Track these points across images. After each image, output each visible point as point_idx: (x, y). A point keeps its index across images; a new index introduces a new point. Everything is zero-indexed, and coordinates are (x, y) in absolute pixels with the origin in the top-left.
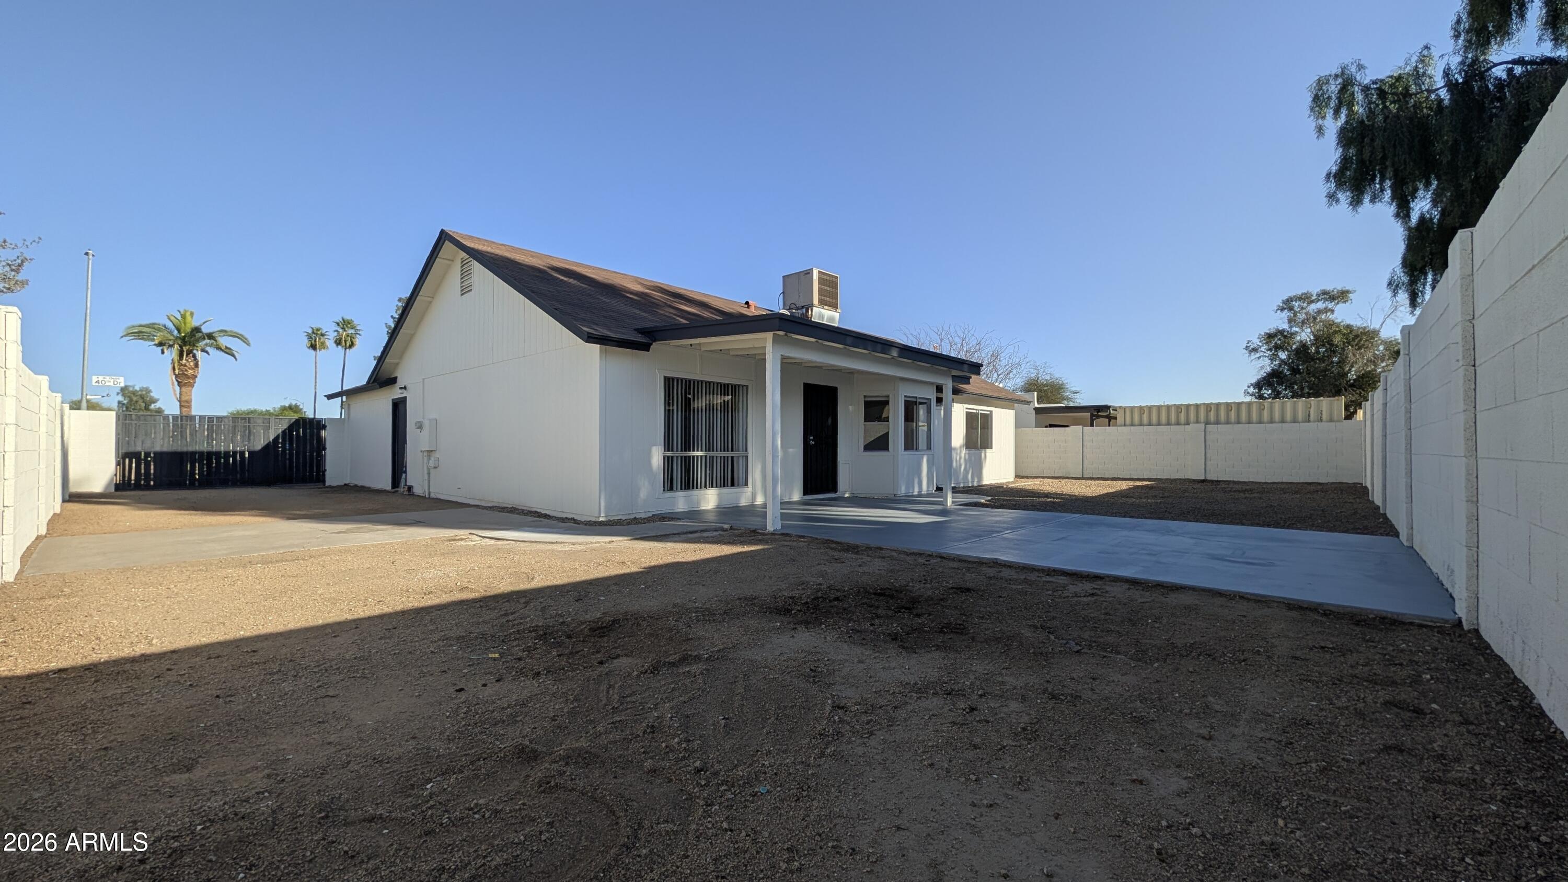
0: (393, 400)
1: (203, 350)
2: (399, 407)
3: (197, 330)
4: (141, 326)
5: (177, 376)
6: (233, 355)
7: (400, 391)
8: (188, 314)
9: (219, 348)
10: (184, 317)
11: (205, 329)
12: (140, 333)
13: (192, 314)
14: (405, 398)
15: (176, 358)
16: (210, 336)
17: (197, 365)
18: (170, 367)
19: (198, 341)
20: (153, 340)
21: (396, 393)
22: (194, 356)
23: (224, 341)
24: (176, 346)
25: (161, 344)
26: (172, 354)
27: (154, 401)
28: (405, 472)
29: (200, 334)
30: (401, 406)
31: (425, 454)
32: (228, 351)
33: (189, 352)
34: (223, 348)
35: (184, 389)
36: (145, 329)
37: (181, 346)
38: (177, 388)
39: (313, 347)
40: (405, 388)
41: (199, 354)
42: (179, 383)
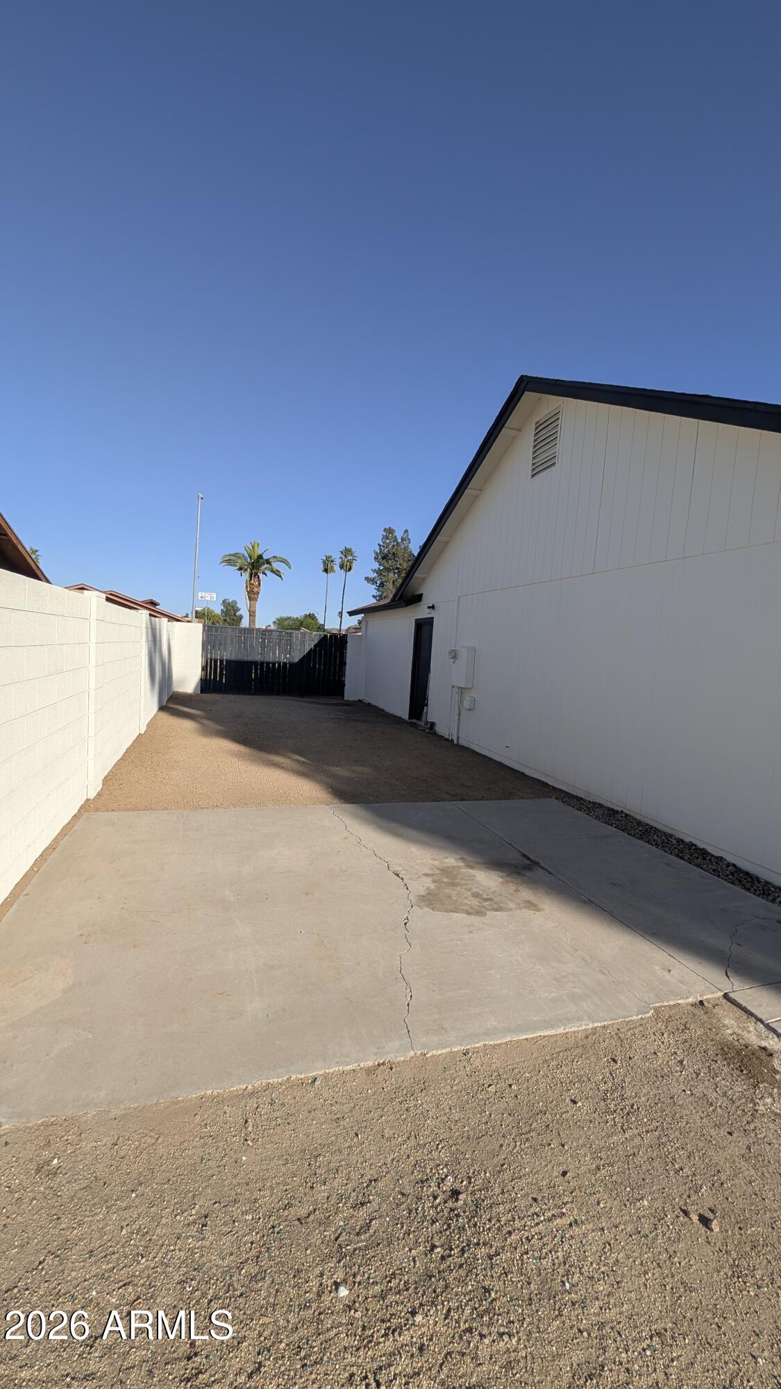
0: (416, 620)
1: (264, 573)
2: (423, 630)
3: (260, 557)
4: (230, 555)
5: (248, 593)
6: (280, 577)
7: (428, 611)
8: (256, 545)
9: (273, 571)
10: (253, 547)
11: (265, 557)
12: (229, 561)
13: (258, 545)
14: (432, 619)
15: (248, 579)
16: (268, 562)
17: (259, 584)
18: (245, 585)
19: (260, 566)
20: (236, 566)
21: (421, 612)
22: (258, 577)
23: (276, 565)
24: (249, 570)
25: (240, 569)
26: (246, 575)
27: (238, 610)
28: (427, 705)
29: (262, 560)
30: (425, 628)
31: (456, 690)
32: (277, 573)
33: (256, 574)
34: (275, 570)
35: (252, 602)
36: (232, 558)
37: (251, 570)
38: (248, 602)
39: (326, 570)
40: (433, 607)
41: (261, 575)
42: (249, 597)
